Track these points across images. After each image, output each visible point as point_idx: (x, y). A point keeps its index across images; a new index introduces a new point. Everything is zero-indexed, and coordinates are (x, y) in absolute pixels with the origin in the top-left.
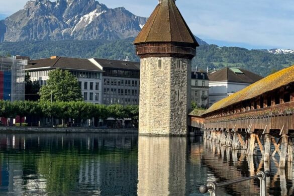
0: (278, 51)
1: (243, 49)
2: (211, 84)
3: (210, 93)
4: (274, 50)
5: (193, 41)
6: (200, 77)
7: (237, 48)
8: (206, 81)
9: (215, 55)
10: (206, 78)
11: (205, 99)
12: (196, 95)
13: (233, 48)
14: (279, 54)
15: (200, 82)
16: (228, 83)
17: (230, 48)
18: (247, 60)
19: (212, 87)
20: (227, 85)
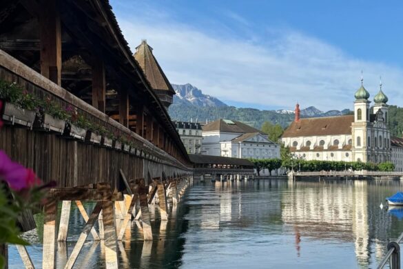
0: (284, 111)
1: (255, 110)
2: (204, 134)
3: (204, 141)
4: (281, 111)
5: (168, 89)
6: (194, 127)
7: (251, 109)
8: (200, 131)
9: (234, 115)
10: (200, 128)
11: (199, 147)
12: (190, 143)
13: (248, 109)
14: (284, 114)
15: (194, 132)
16: (220, 133)
17: (245, 109)
18: (259, 119)
19: (206, 137)
20: (219, 134)
